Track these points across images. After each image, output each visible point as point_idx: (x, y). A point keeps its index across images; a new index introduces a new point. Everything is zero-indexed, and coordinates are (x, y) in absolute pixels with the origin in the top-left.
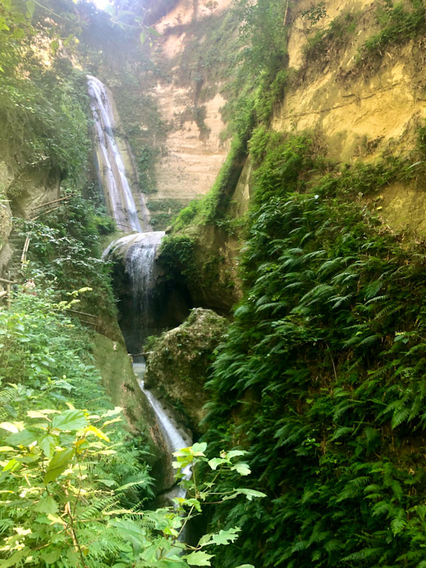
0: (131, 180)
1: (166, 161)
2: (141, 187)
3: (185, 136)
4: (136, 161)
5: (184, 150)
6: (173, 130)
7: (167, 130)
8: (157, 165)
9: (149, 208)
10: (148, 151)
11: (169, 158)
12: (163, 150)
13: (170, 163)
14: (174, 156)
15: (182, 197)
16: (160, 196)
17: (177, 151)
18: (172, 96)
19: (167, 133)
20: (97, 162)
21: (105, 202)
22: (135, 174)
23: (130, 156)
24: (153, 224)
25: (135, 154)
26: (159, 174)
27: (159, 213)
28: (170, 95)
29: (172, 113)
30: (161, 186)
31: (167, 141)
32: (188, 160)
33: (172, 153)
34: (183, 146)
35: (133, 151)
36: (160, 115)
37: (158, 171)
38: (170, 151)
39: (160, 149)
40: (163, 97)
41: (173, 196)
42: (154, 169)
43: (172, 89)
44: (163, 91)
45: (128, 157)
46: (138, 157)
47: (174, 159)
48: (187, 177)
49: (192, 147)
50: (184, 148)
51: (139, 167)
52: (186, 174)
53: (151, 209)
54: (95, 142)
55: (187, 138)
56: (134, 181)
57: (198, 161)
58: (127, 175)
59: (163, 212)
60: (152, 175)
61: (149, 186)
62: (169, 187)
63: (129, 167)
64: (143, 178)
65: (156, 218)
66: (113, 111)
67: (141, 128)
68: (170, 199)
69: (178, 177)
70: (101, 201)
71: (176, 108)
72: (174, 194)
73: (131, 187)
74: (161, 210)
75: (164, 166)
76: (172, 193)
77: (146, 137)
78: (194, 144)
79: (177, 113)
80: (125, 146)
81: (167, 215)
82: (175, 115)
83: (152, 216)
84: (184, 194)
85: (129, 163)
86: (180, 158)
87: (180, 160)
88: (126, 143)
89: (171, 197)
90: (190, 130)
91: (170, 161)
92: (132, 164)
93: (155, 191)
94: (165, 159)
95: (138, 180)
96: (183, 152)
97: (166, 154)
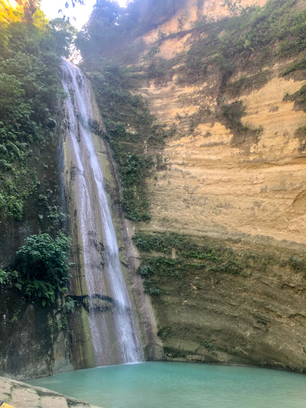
0: (112, 196)
1: (164, 177)
2: (126, 211)
3: (198, 144)
4: (120, 171)
5: (196, 163)
6: (177, 135)
7: (165, 137)
8: (149, 181)
9: (138, 246)
10: (137, 160)
11: (169, 172)
12: (159, 161)
13: (172, 180)
14: (176, 170)
15: (196, 233)
16: (154, 227)
17: (183, 164)
18: (173, 96)
19: (166, 140)
20: (63, 157)
21: (68, 228)
22: (117, 189)
23: (111, 162)
24: (144, 276)
25: (118, 162)
26: (153, 194)
27: (156, 255)
28: (169, 96)
29: (174, 115)
30: (156, 211)
31: (166, 150)
32: (204, 177)
33: (174, 167)
34: (193, 157)
35: (116, 157)
36: (153, 118)
37: (151, 189)
38: (171, 164)
39: (155, 160)
40: (157, 98)
41: (177, 229)
42: (144, 185)
43: (173, 89)
44: (158, 92)
45: (107, 163)
46: (121, 165)
47: (176, 174)
48: (202, 201)
49: (213, 157)
50: (196, 160)
51: (124, 180)
52: (201, 198)
53: (141, 247)
54: (62, 127)
55: (202, 146)
56: (116, 198)
57: (225, 178)
58: (107, 188)
59: (161, 255)
60: (143, 194)
61: (137, 209)
62: (170, 214)
63: (110, 177)
64: (129, 196)
65: (151, 263)
66: (92, 100)
67: (127, 131)
68: (173, 234)
69: (185, 200)
70: (61, 224)
71: (181, 110)
72: (179, 226)
73: (112, 208)
74: (159, 250)
75: (161, 183)
76: (174, 224)
77: (134, 142)
78: (216, 154)
79: (182, 115)
80: (104, 147)
81: (170, 260)
82: (179, 117)
83: (144, 260)
84: (197, 227)
85: (109, 171)
86: (189, 174)
87: (187, 176)
88: (105, 144)
89: (174, 231)
90: (208, 134)
91: (171, 177)
92: (113, 174)
93: (146, 219)
94: (162, 173)
95: (122, 198)
96: (194, 165)
97: (163, 168)
